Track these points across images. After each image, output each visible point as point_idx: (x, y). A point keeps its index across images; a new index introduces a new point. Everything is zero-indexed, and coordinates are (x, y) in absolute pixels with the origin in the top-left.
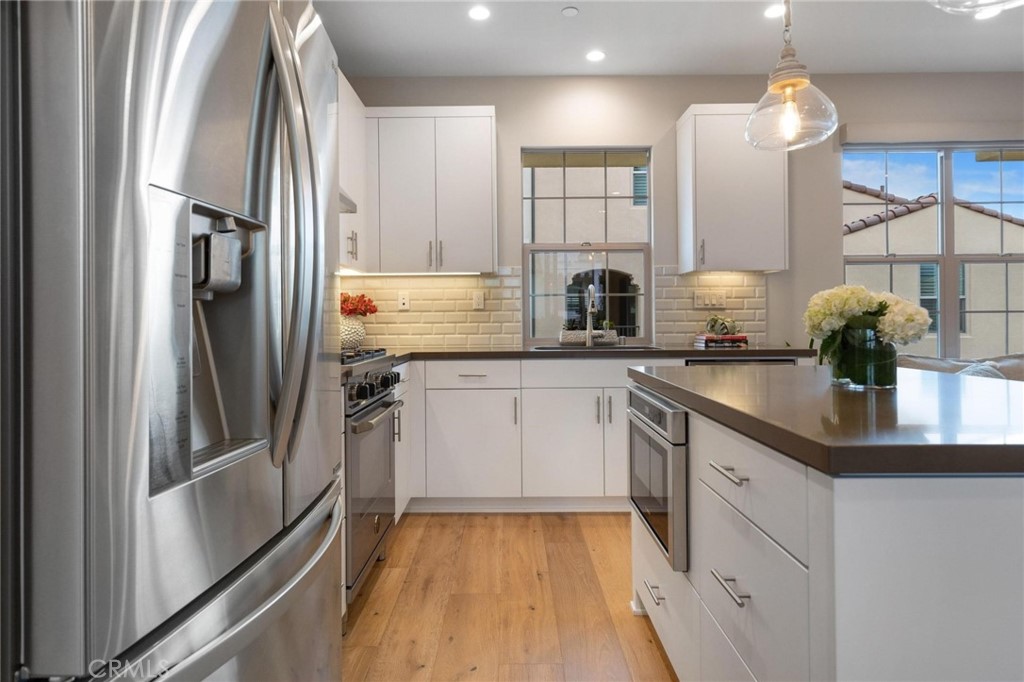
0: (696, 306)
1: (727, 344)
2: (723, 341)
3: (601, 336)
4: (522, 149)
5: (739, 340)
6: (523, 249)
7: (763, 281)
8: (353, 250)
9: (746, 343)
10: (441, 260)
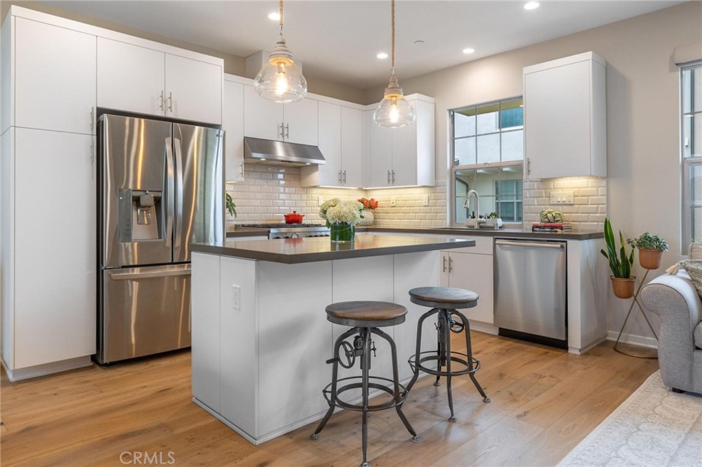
0: (551, 203)
1: (547, 230)
2: (544, 227)
3: (484, 222)
4: (450, 111)
5: (557, 227)
6: (451, 170)
7: (604, 183)
8: (342, 179)
9: (562, 229)
10: (393, 180)
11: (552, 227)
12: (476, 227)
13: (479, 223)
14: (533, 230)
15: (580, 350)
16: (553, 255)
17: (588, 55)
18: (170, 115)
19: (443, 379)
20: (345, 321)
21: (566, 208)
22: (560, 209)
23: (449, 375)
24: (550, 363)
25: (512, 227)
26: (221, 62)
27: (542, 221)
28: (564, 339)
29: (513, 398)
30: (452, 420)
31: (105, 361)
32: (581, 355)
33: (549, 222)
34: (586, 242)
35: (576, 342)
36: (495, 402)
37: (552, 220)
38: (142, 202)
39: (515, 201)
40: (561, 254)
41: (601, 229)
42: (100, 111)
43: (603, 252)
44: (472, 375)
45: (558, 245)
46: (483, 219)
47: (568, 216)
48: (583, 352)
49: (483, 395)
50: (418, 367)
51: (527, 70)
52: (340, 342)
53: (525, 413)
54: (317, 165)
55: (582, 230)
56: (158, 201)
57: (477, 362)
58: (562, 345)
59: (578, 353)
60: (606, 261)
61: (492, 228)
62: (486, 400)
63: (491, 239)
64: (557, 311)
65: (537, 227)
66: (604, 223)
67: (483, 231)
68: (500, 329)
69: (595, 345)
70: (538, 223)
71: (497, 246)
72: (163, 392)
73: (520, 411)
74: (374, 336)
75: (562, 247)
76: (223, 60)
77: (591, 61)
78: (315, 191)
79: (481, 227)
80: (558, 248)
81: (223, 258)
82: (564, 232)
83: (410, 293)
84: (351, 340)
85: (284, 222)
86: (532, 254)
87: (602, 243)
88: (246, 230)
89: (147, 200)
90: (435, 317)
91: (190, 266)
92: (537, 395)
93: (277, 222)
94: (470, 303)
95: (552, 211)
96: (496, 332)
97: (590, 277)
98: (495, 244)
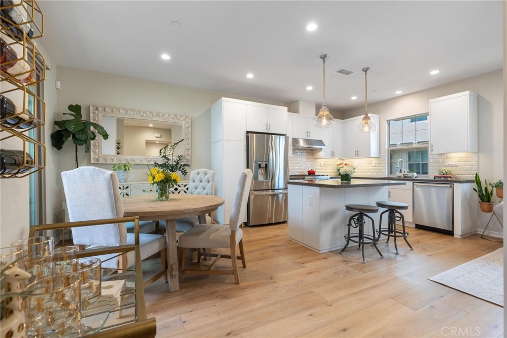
0: (445, 165)
1: (443, 178)
2: (441, 177)
3: (406, 175)
4: (388, 121)
5: (448, 177)
6: (388, 149)
7: (476, 155)
8: (333, 154)
9: (451, 178)
10: (358, 155)
11: (445, 177)
12: (402, 176)
13: (404, 175)
14: (434, 178)
15: (461, 236)
16: (445, 190)
17: (467, 92)
18: (269, 132)
19: (392, 239)
20: (355, 210)
21: (453, 168)
22: (450, 169)
23: (395, 237)
24: (444, 240)
25: (422, 177)
26: (286, 108)
27: (439, 174)
28: (451, 230)
29: (425, 250)
30: (397, 254)
31: (251, 224)
32: (461, 238)
33: (444, 174)
34: (465, 185)
35: (458, 231)
36: (415, 250)
37: (445, 173)
38: (261, 166)
39: (421, 163)
40: (451, 190)
41: (474, 178)
42: (248, 132)
43: (474, 189)
44: (405, 238)
45: (449, 186)
46: (406, 173)
47: (455, 172)
48: (462, 237)
49: (410, 247)
50: (380, 232)
51: (431, 101)
52: (352, 218)
53: (431, 255)
54: (322, 148)
55: (463, 179)
56: (266, 165)
57: (408, 233)
58: (450, 233)
59: (460, 237)
60: (476, 194)
61: (412, 177)
62: (412, 249)
63: (411, 182)
64: (448, 217)
65: (437, 177)
66: (475, 176)
67: (406, 178)
68: (416, 225)
69: (469, 235)
70: (438, 175)
71: (415, 186)
72: (276, 236)
73: (429, 254)
74: (364, 217)
75: (451, 186)
76: (287, 108)
77: (468, 96)
78: (319, 160)
79: (405, 177)
80: (448, 187)
81: (304, 186)
82: (452, 179)
83: (376, 203)
84: (356, 217)
85: (307, 174)
86: (433, 190)
87: (475, 185)
88: (295, 177)
89: (263, 165)
90: (387, 214)
91: (287, 190)
92: (437, 250)
93: (303, 174)
94: (405, 208)
95: (445, 169)
96: (414, 226)
97: (467, 202)
98: (413, 185)
